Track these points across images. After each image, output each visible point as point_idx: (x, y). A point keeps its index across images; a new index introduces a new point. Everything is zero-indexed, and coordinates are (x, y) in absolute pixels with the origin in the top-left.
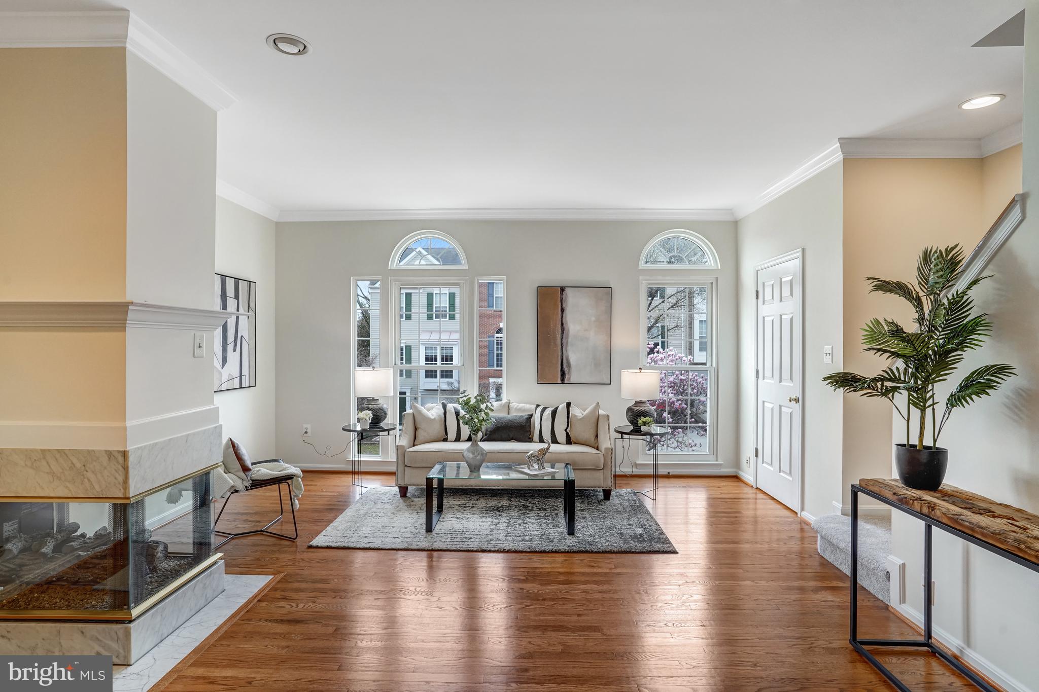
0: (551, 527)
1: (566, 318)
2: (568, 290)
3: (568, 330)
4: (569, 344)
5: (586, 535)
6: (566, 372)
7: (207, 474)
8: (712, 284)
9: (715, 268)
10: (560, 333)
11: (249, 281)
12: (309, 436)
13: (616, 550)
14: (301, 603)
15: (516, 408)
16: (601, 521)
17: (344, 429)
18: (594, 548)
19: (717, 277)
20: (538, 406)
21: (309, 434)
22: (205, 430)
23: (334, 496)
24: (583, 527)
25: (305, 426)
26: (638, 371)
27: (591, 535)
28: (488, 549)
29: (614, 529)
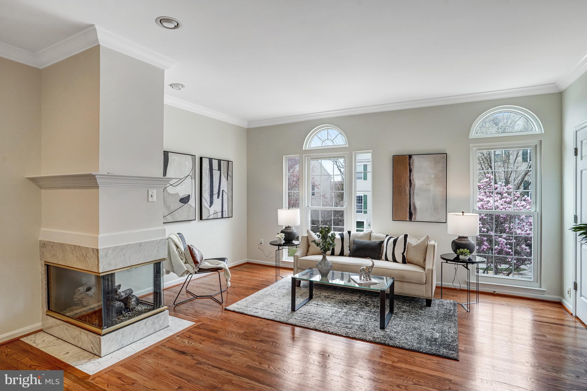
0: (372, 321)
1: (413, 176)
2: (414, 157)
3: (415, 185)
4: (415, 194)
5: (393, 331)
6: (413, 213)
7: (160, 263)
8: (536, 146)
9: (540, 133)
10: (409, 187)
11: (228, 161)
12: (263, 246)
13: (408, 347)
14: (194, 342)
15: (374, 236)
16: (412, 322)
17: (271, 244)
18: (391, 343)
19: (541, 141)
20: (387, 235)
21: (263, 244)
22: (154, 240)
23: (263, 281)
24: (395, 325)
25: (261, 240)
26: (461, 214)
27: (396, 332)
28: (319, 329)
29: (418, 330)
